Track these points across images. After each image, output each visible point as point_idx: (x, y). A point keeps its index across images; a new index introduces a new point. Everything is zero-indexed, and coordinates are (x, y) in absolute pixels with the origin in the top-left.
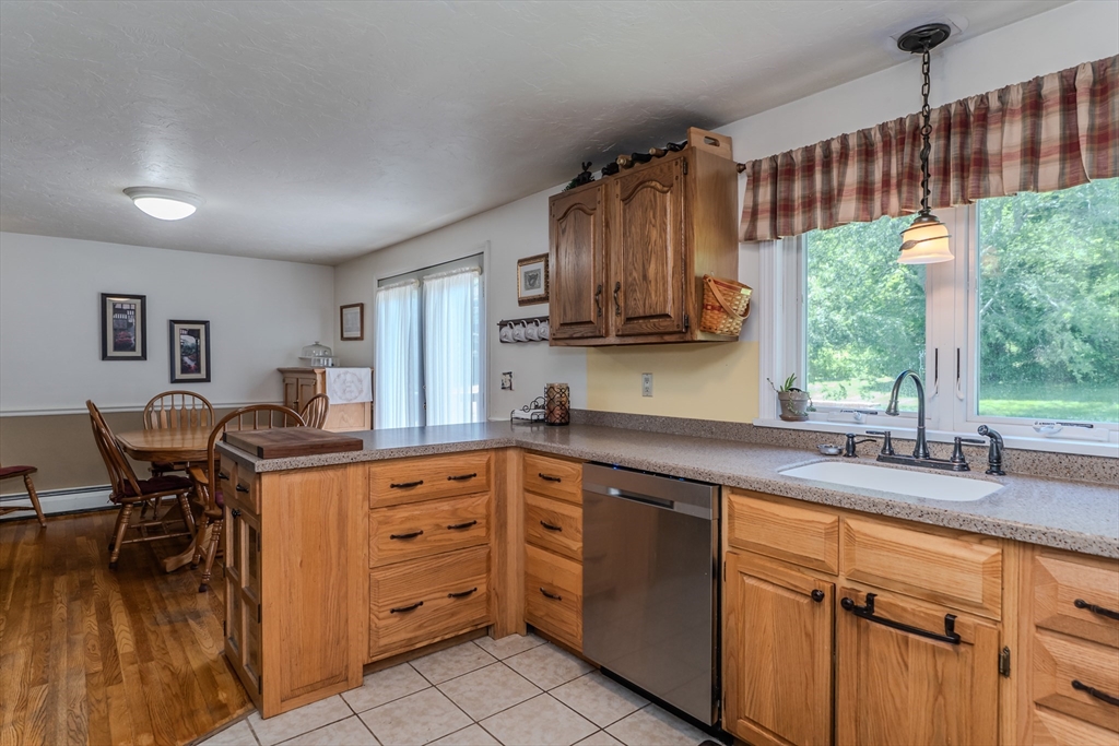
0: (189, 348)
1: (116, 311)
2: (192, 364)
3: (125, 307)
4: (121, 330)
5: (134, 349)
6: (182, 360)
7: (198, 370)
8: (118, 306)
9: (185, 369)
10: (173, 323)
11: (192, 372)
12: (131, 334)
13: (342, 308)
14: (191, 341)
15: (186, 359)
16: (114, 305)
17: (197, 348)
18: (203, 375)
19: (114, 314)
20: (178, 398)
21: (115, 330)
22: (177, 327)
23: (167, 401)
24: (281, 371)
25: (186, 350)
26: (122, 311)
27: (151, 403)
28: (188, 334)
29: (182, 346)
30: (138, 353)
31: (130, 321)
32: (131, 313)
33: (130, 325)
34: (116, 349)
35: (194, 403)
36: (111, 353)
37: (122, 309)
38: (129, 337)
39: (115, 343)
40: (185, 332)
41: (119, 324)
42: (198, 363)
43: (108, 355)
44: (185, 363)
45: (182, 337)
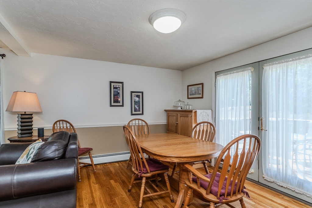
1: (114, 88)
2: (138, 108)
3: (117, 86)
4: (116, 95)
5: (120, 103)
6: (134, 107)
7: (139, 111)
8: (115, 86)
9: (135, 110)
10: (132, 92)
13: (188, 86)
14: (137, 99)
15: (136, 106)
16: (114, 86)
17: (139, 102)
18: (141, 112)
19: (114, 89)
20: (137, 121)
21: (114, 95)
22: (133, 94)
23: (134, 122)
24: (166, 111)
25: (136, 103)
26: (116, 88)
27: (129, 123)
28: (136, 97)
29: (134, 101)
30: (121, 104)
31: (118, 92)
32: (118, 89)
33: (118, 93)
34: (114, 103)
35: (142, 123)
36: (113, 104)
37: (116, 87)
38: (118, 98)
39: (114, 100)
40: (136, 96)
41: (115, 93)
42: (139, 108)
43: (112, 105)
44: (136, 108)
45: (135, 98)
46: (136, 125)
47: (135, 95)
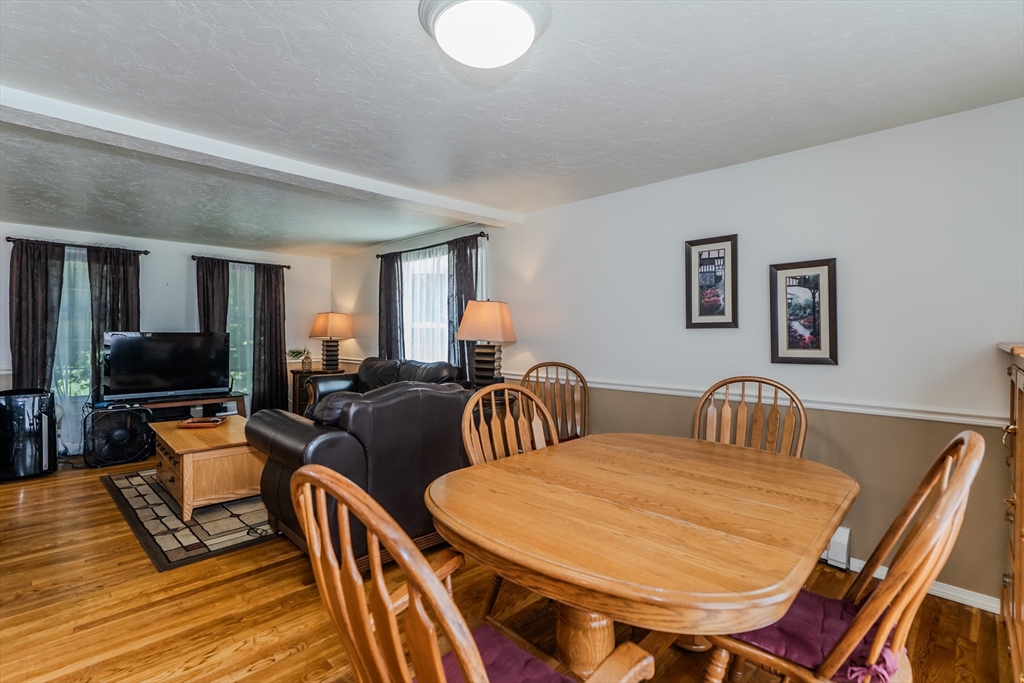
0: (800, 308)
1: (702, 262)
2: (806, 334)
3: (714, 255)
4: (709, 287)
5: (722, 313)
6: (789, 327)
7: (816, 345)
8: (705, 256)
9: (795, 341)
10: (775, 268)
11: (806, 347)
12: (720, 291)
14: (803, 295)
15: (796, 325)
16: (700, 255)
17: (814, 308)
18: (824, 352)
19: (700, 266)
20: (752, 387)
21: (701, 287)
22: (781, 275)
25: (795, 311)
26: (711, 261)
28: (799, 285)
29: (789, 305)
30: (727, 318)
31: (718, 274)
32: (720, 262)
33: (718, 279)
34: (702, 313)
35: (776, 398)
36: (696, 318)
37: (709, 259)
38: (718, 296)
39: (701, 305)
40: (795, 282)
41: (705, 280)
42: (816, 334)
43: (693, 322)
44: (796, 332)
45: (790, 290)
46: (747, 399)
47: (794, 278)
